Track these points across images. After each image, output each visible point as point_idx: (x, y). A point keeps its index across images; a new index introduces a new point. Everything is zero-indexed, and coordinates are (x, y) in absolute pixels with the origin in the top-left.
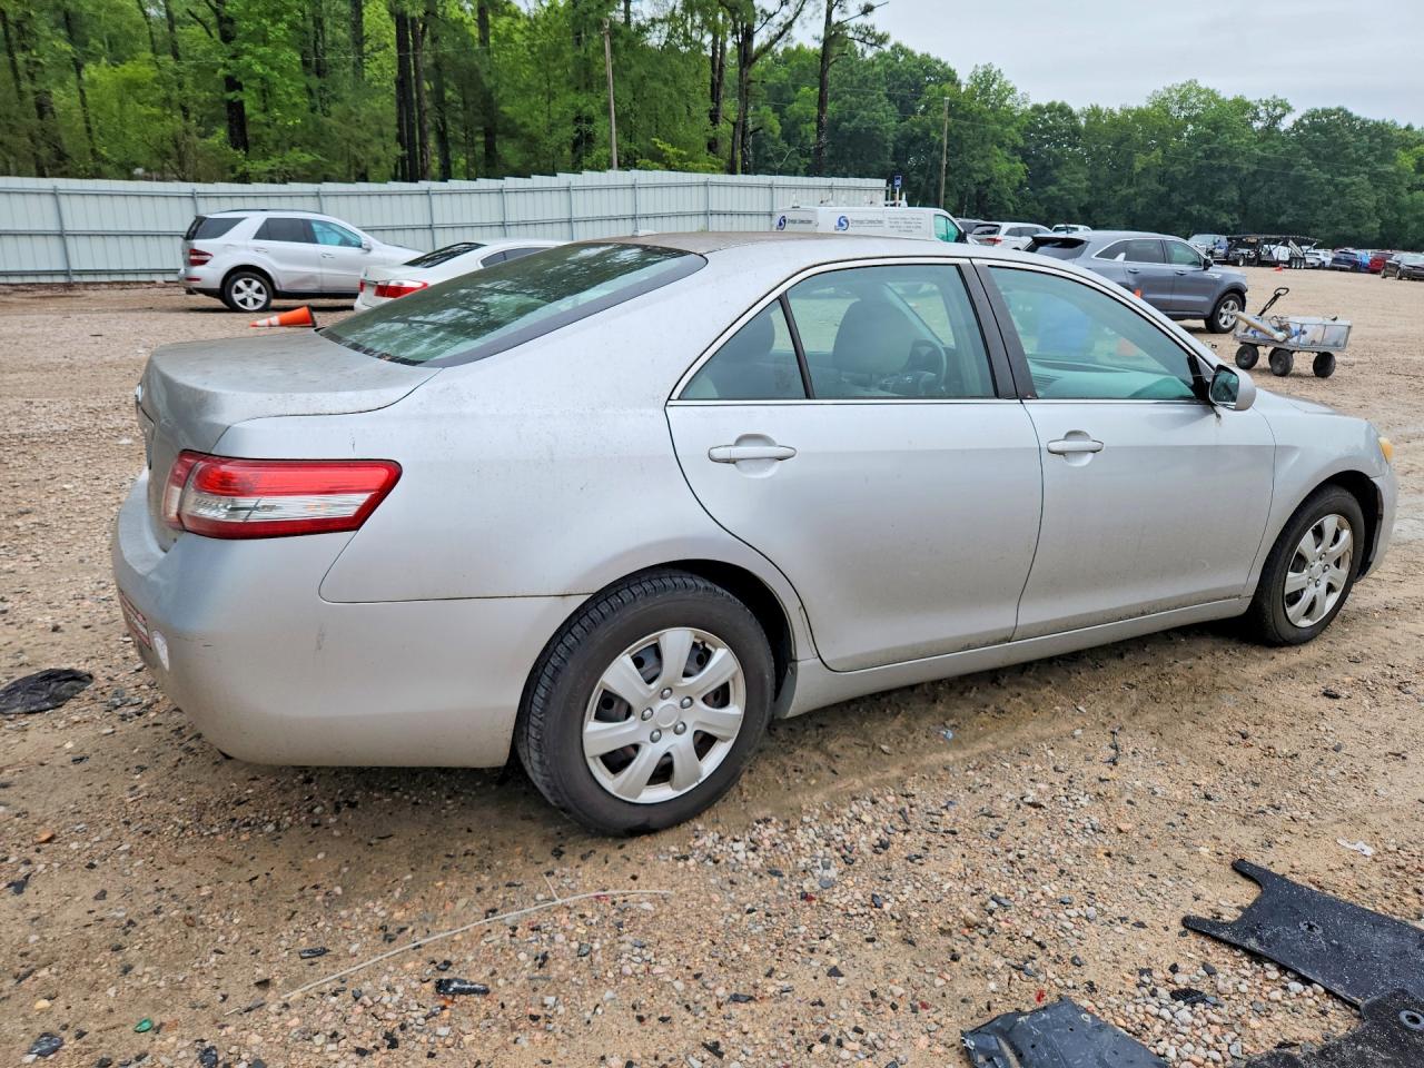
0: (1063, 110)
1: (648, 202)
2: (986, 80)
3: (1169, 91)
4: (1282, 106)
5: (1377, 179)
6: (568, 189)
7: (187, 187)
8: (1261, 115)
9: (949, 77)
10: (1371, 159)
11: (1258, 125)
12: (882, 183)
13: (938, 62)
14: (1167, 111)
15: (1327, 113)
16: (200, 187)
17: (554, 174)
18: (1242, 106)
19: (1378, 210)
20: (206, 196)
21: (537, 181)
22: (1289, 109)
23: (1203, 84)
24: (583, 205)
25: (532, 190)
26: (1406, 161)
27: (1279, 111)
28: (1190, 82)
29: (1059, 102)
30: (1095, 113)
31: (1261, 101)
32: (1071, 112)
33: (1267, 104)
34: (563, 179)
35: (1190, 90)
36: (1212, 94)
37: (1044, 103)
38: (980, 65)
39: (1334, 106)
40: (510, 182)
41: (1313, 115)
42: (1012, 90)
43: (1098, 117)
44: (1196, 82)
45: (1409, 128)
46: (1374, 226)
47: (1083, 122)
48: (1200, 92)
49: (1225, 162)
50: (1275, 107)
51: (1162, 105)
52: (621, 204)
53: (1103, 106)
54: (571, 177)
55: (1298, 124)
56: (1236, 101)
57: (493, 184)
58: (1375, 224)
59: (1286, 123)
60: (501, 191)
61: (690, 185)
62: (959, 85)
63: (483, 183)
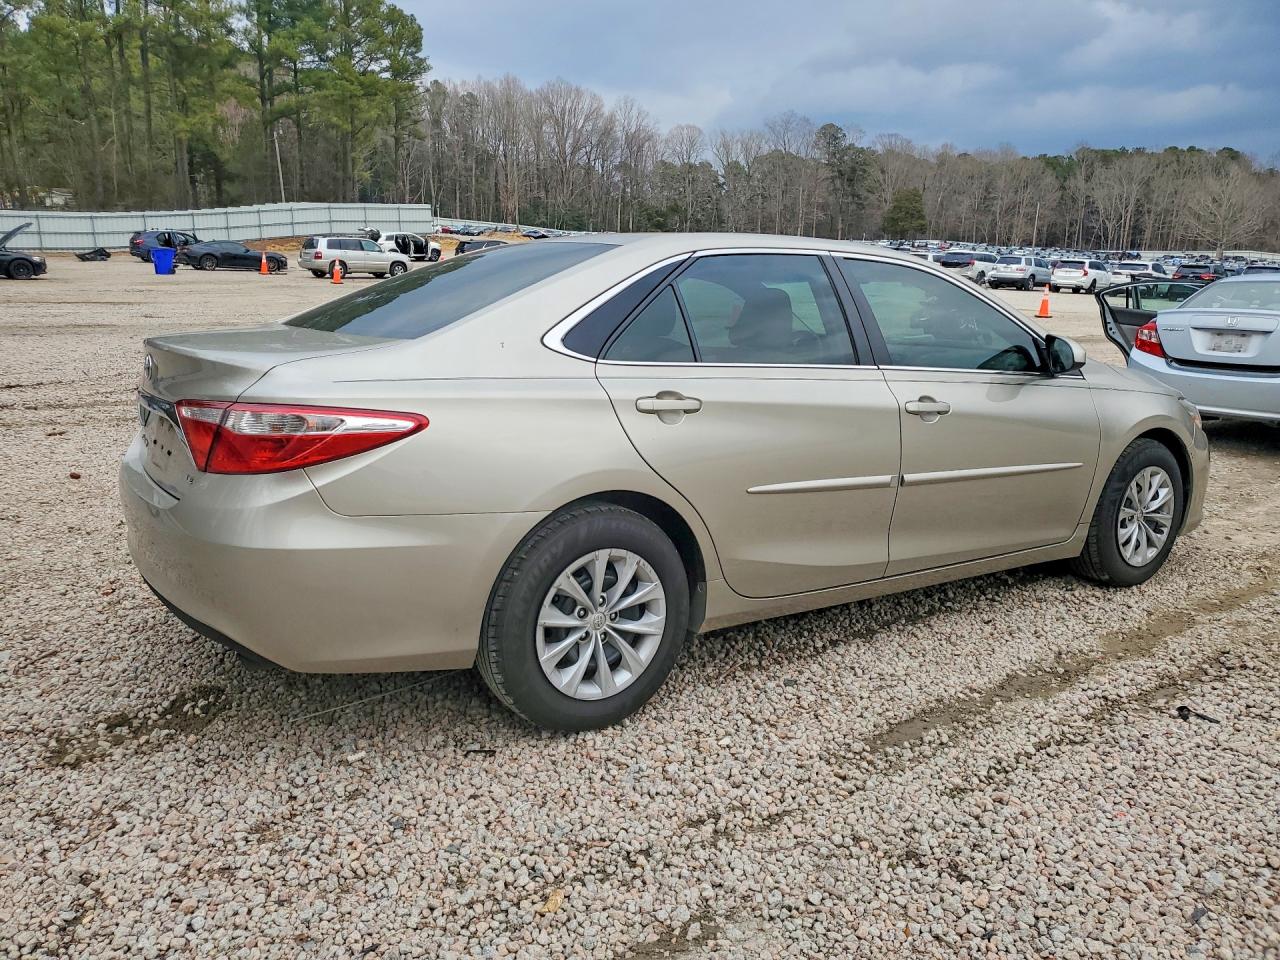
1: (299, 217)
6: (258, 212)
7: (89, 214)
12: (429, 206)
16: (95, 214)
17: (251, 205)
20: (96, 217)
21: (243, 208)
24: (266, 219)
25: (241, 213)
34: (256, 207)
40: (230, 209)
52: (286, 218)
54: (259, 206)
60: (226, 213)
61: (321, 208)
63: (217, 210)
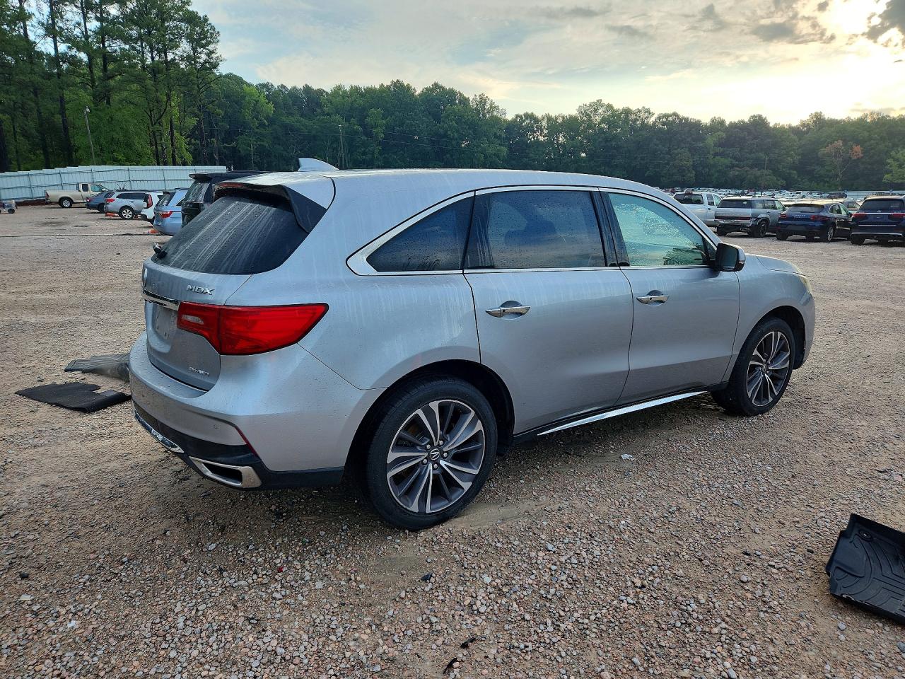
5: (693, 150)
9: (465, 101)
10: (689, 139)
15: (667, 116)
18: (627, 112)
19: (694, 166)
23: (605, 102)
26: (710, 141)
27: (647, 115)
28: (598, 101)
29: (530, 113)
33: (640, 111)
36: (610, 107)
37: (522, 113)
39: (670, 112)
41: (659, 118)
42: (497, 108)
44: (601, 100)
46: (691, 175)
48: (602, 106)
49: (614, 143)
53: (553, 115)
57: (25, 173)
58: (693, 174)
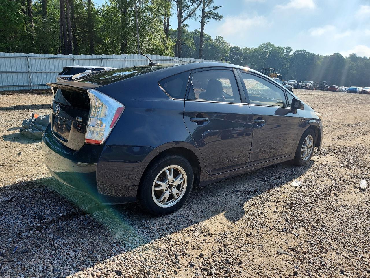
0: (237, 48)
2: (219, 39)
3: (263, 44)
4: (290, 49)
8: (285, 51)
11: (284, 53)
13: (206, 34)
14: (263, 49)
22: (291, 50)
30: (246, 49)
31: (284, 48)
32: (239, 48)
35: (268, 44)
38: (217, 36)
43: (246, 50)
45: (318, 55)
47: (243, 51)
50: (288, 49)
51: (261, 47)
55: (293, 53)
56: (279, 47)
59: (291, 53)
62: (212, 40)
